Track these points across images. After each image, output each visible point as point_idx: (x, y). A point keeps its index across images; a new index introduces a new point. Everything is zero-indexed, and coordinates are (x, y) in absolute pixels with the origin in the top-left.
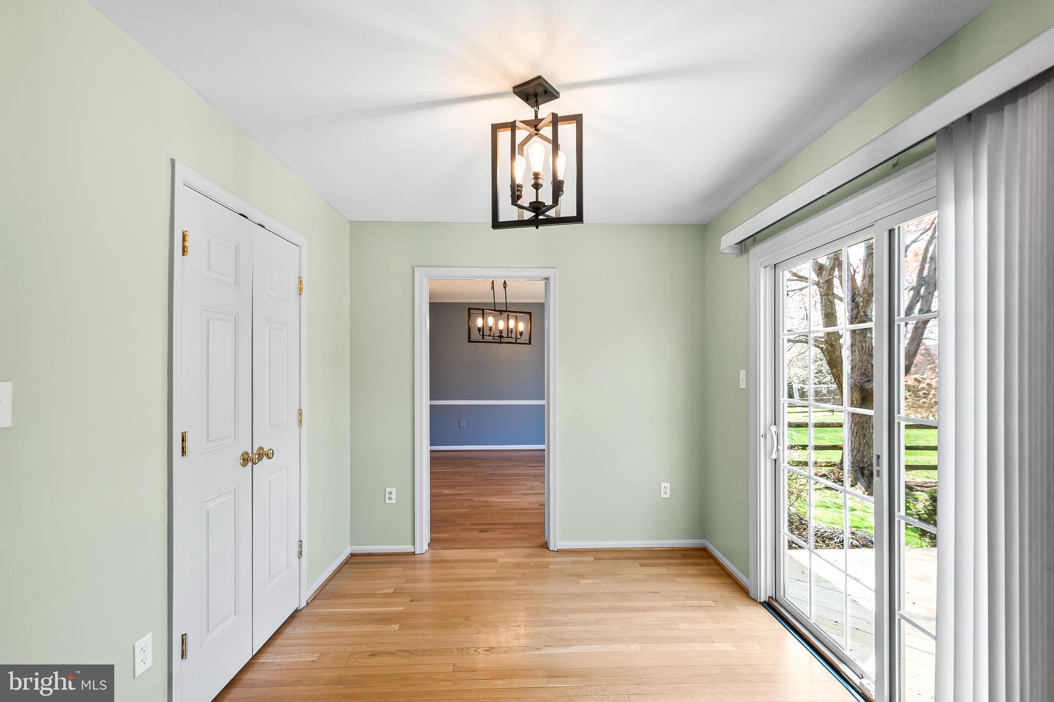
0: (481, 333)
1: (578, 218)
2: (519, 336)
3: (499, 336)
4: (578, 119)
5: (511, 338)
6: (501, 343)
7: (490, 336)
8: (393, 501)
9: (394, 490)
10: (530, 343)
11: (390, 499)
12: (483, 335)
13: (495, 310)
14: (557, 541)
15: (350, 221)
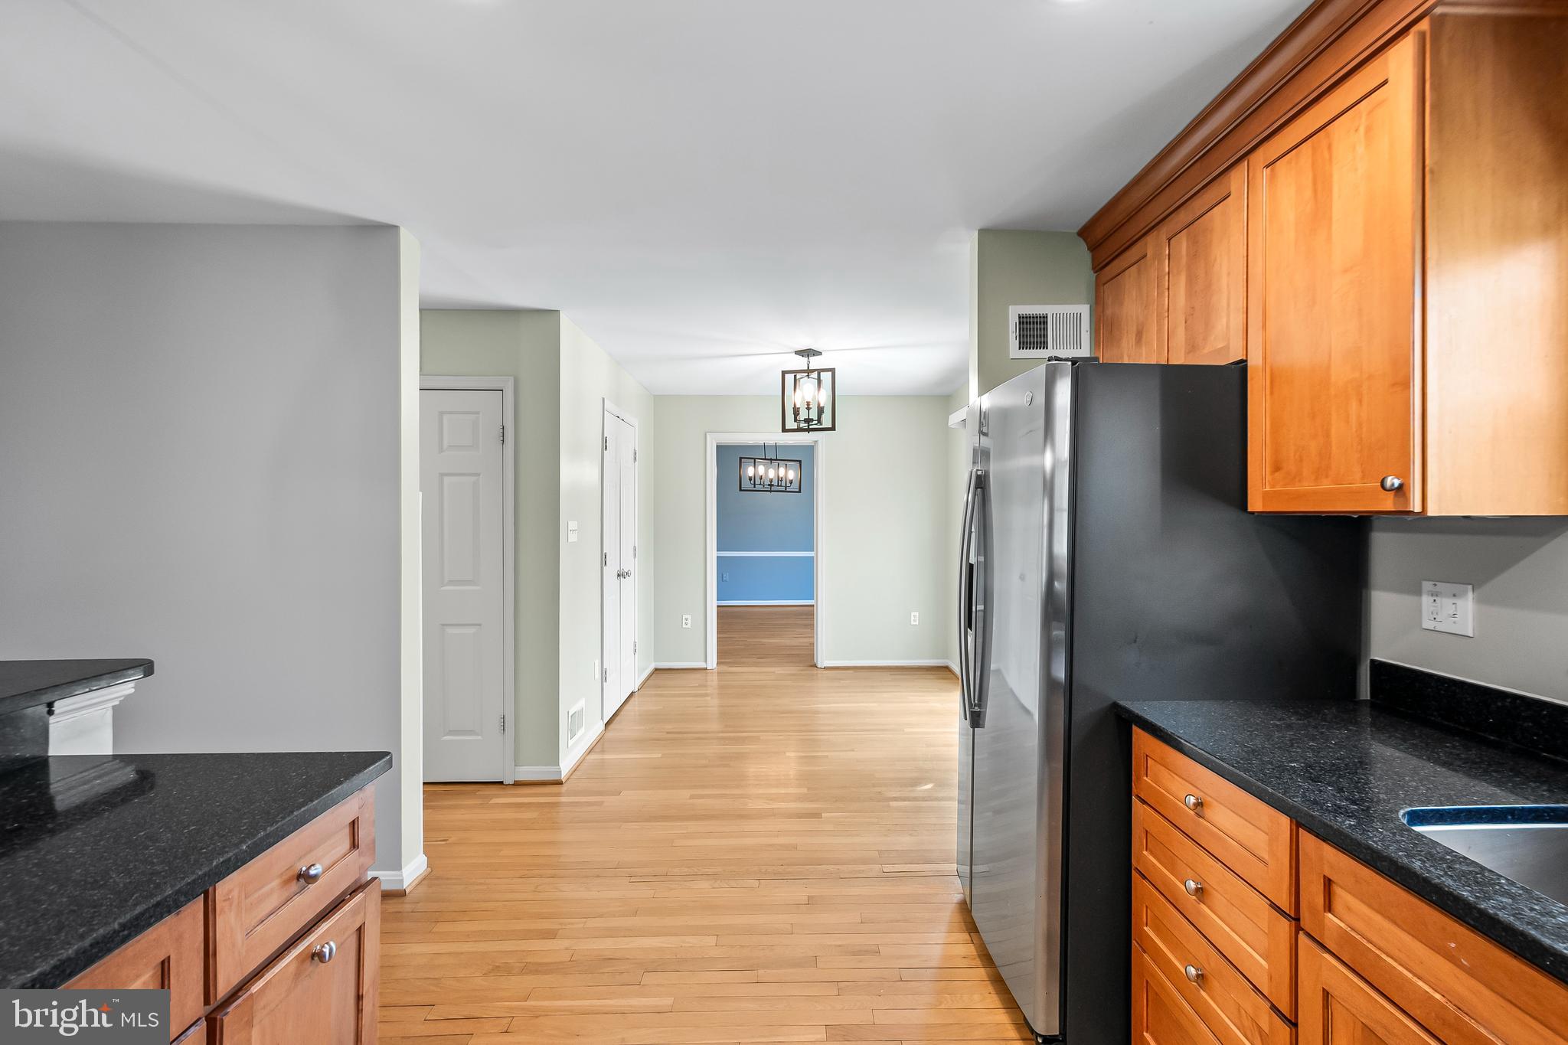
0: (752, 482)
1: (833, 428)
2: (788, 484)
3: (769, 485)
4: (833, 371)
5: (781, 486)
6: (771, 491)
7: (760, 484)
8: (689, 626)
9: (689, 617)
10: (800, 491)
11: (686, 624)
12: (755, 484)
13: (765, 459)
14: (824, 660)
15: (654, 396)
